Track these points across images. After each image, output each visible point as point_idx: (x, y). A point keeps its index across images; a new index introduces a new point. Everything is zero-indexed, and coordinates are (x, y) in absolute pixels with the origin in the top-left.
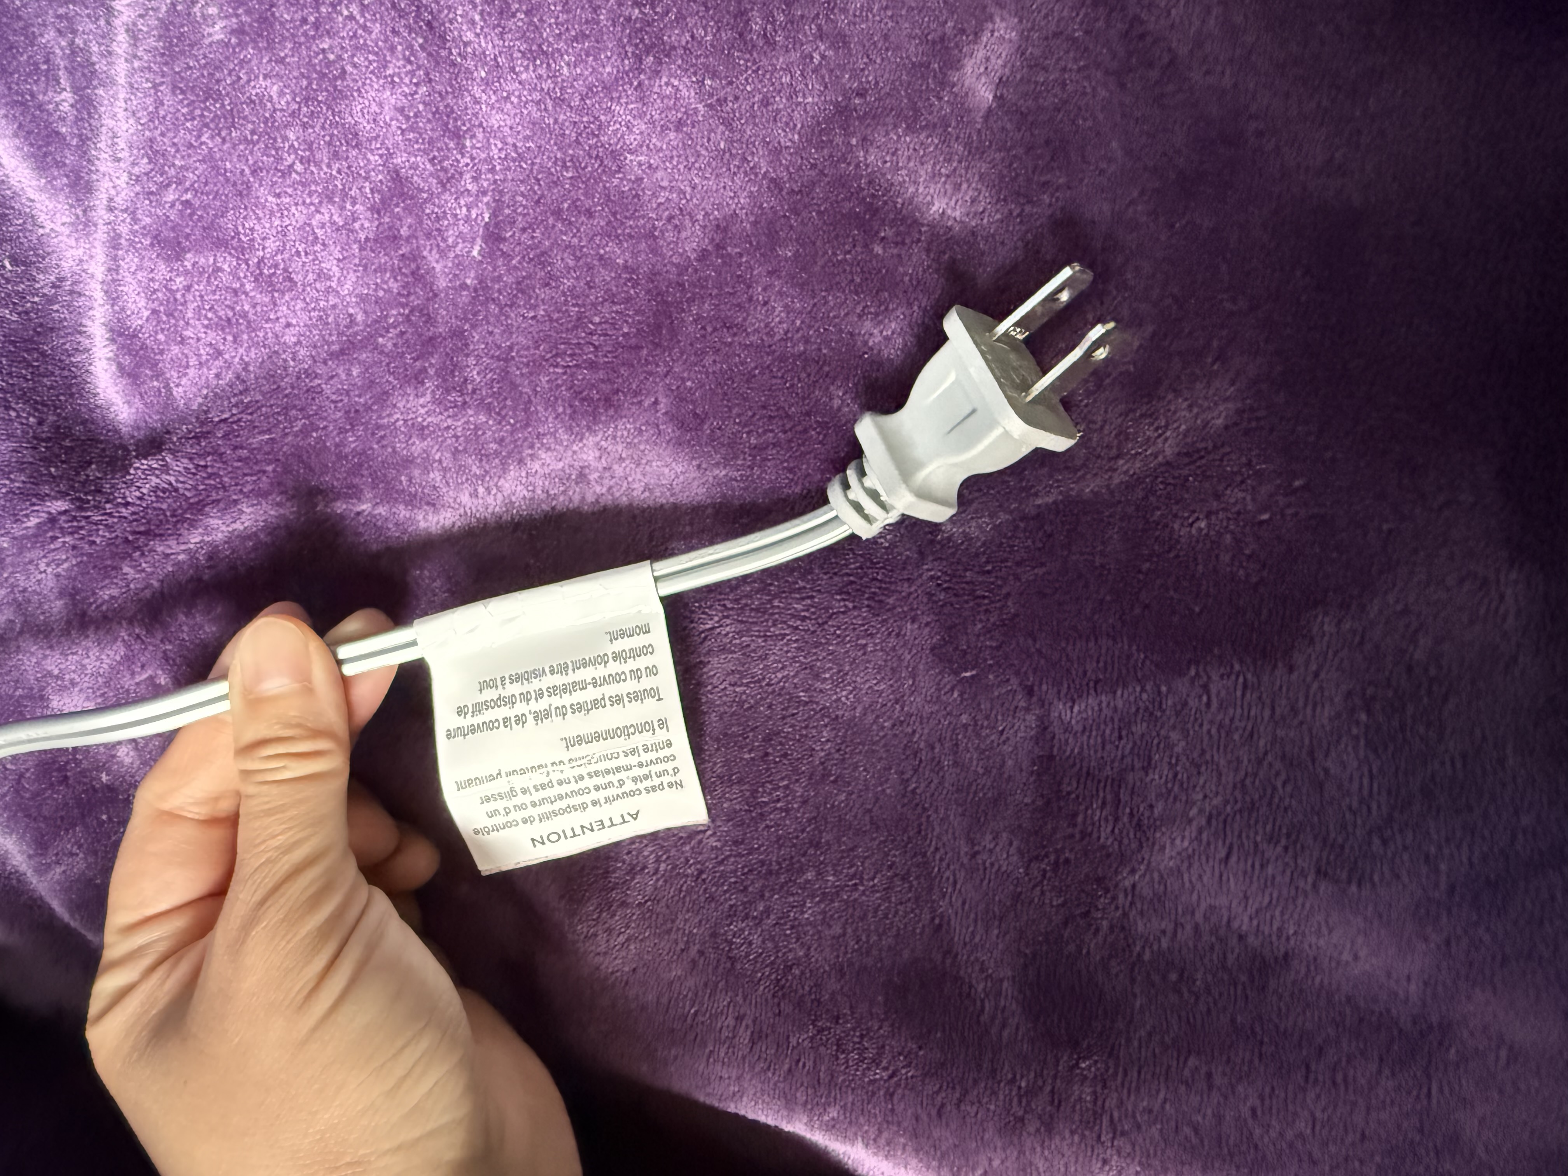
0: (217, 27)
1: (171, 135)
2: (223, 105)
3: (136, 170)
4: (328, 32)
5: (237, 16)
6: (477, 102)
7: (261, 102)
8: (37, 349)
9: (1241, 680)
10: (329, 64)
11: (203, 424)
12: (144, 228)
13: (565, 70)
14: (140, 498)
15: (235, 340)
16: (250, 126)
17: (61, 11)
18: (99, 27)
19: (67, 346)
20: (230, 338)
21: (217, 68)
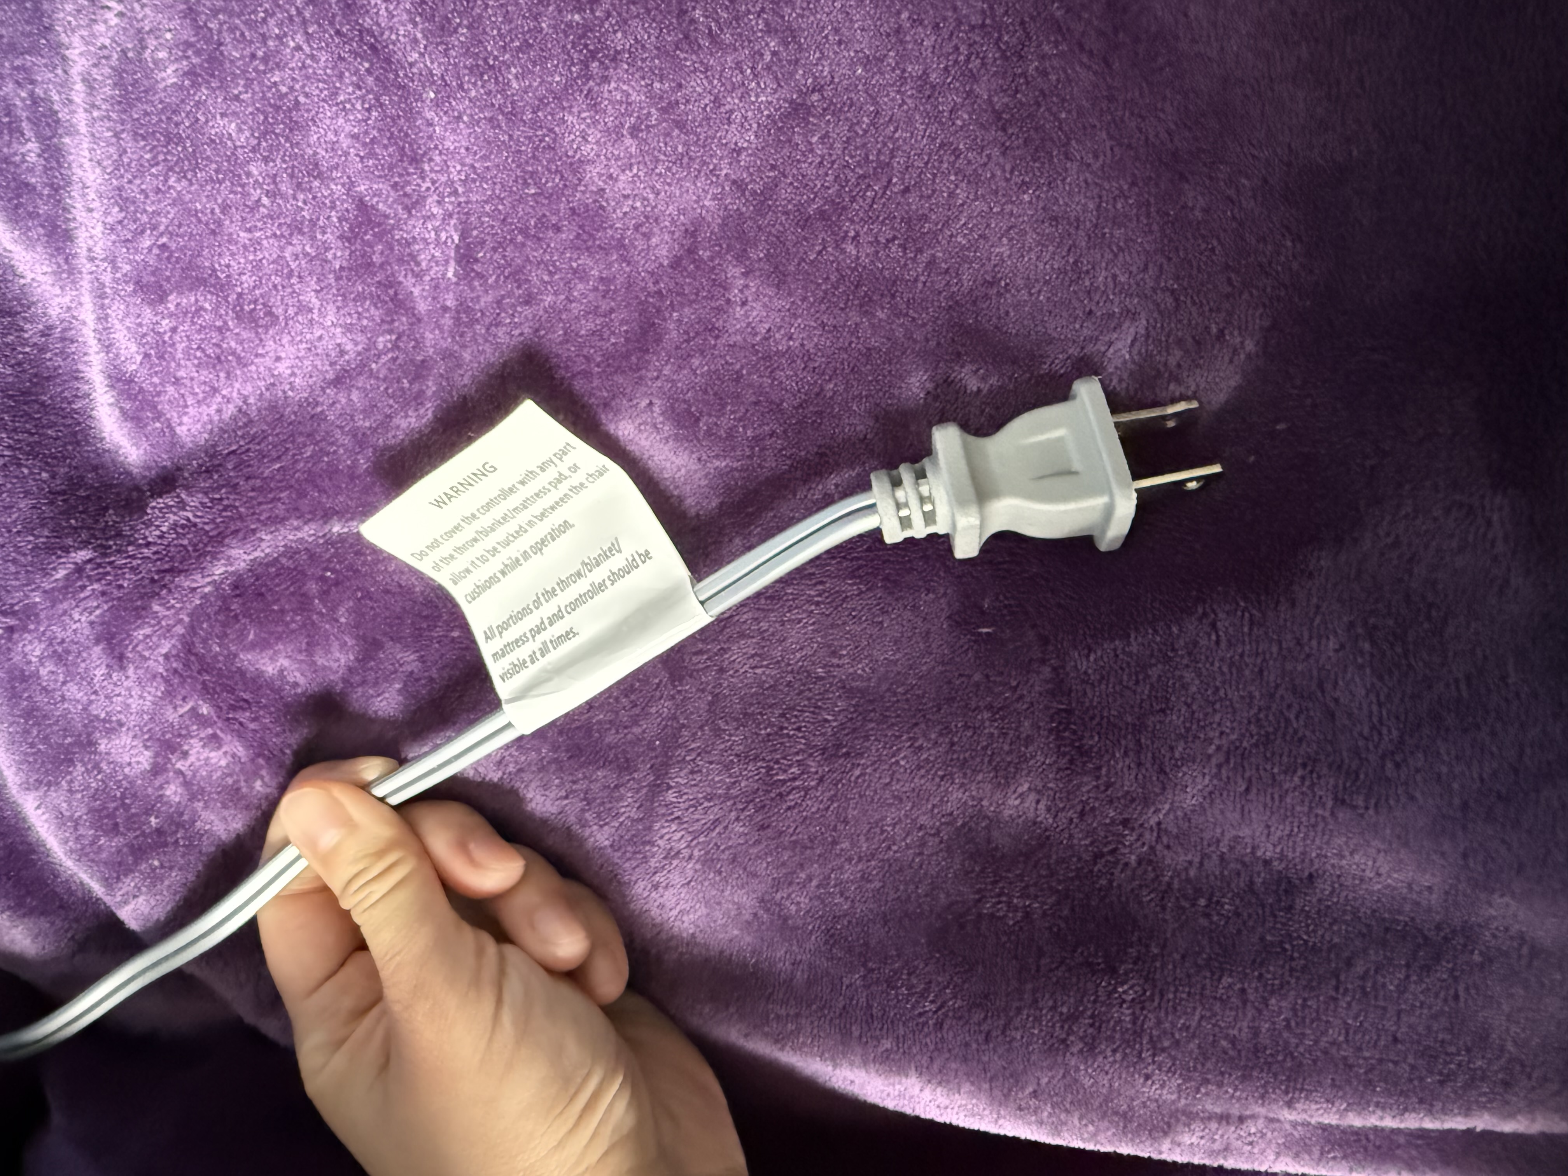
0: (169, 71)
1: (138, 182)
2: (185, 148)
3: (110, 220)
4: (278, 65)
5: (188, 58)
6: (430, 124)
7: (221, 142)
8: (36, 401)
9: (1247, 615)
10: (282, 96)
11: (212, 457)
12: (125, 275)
13: (515, 85)
14: (160, 537)
15: (228, 377)
16: (214, 166)
17: (17, 63)
18: (57, 75)
19: (66, 394)
20: (222, 375)
21: (174, 112)
